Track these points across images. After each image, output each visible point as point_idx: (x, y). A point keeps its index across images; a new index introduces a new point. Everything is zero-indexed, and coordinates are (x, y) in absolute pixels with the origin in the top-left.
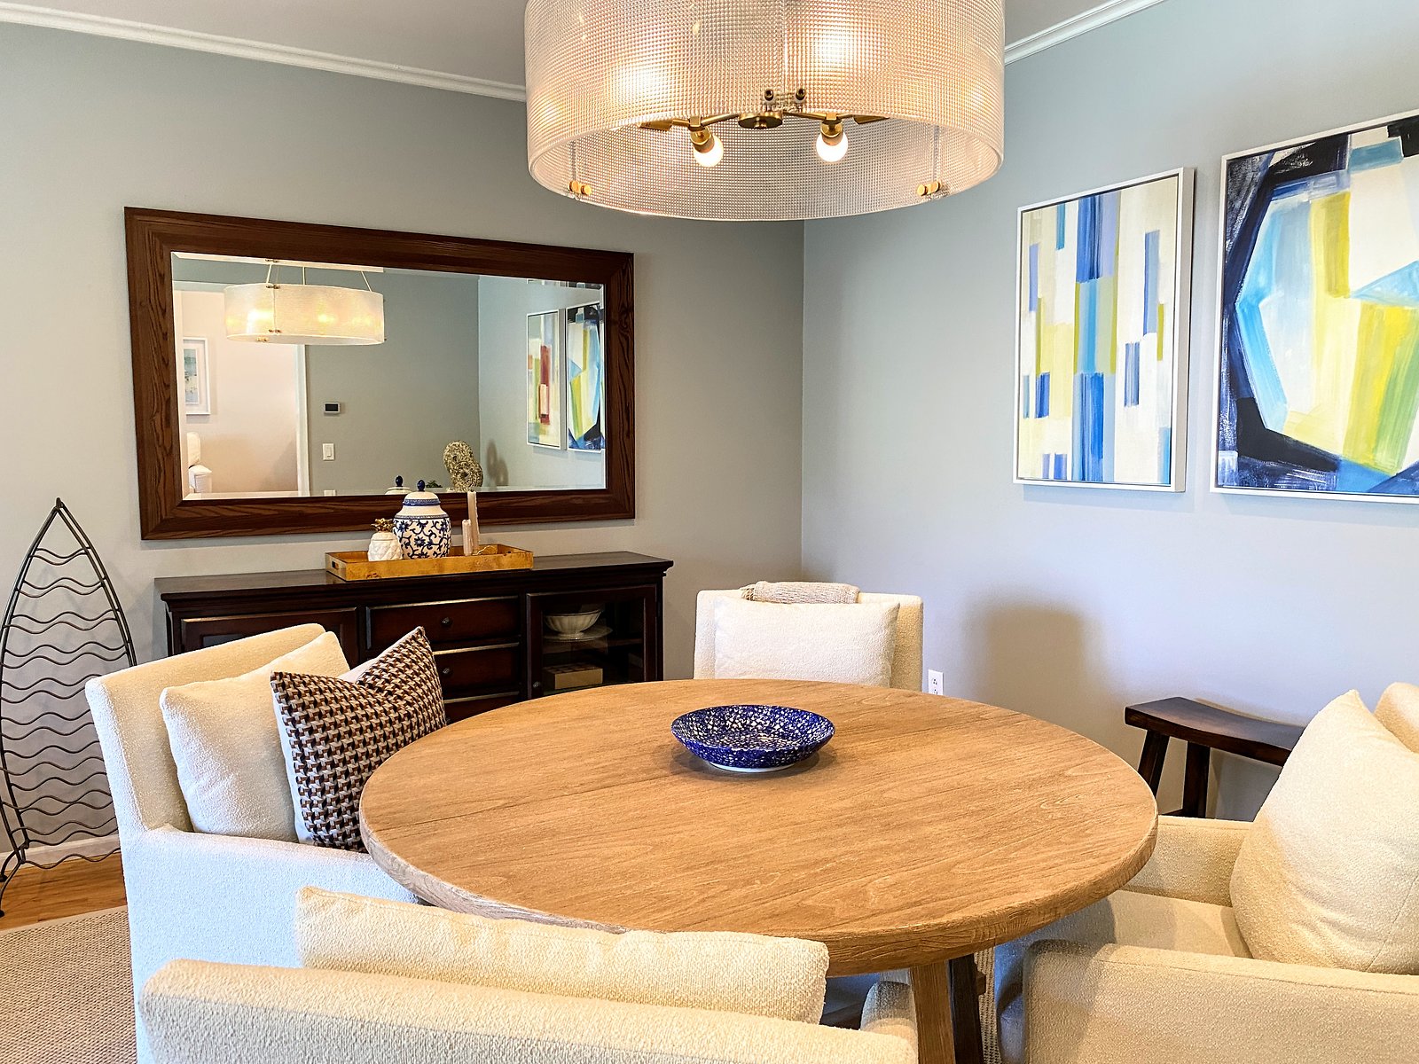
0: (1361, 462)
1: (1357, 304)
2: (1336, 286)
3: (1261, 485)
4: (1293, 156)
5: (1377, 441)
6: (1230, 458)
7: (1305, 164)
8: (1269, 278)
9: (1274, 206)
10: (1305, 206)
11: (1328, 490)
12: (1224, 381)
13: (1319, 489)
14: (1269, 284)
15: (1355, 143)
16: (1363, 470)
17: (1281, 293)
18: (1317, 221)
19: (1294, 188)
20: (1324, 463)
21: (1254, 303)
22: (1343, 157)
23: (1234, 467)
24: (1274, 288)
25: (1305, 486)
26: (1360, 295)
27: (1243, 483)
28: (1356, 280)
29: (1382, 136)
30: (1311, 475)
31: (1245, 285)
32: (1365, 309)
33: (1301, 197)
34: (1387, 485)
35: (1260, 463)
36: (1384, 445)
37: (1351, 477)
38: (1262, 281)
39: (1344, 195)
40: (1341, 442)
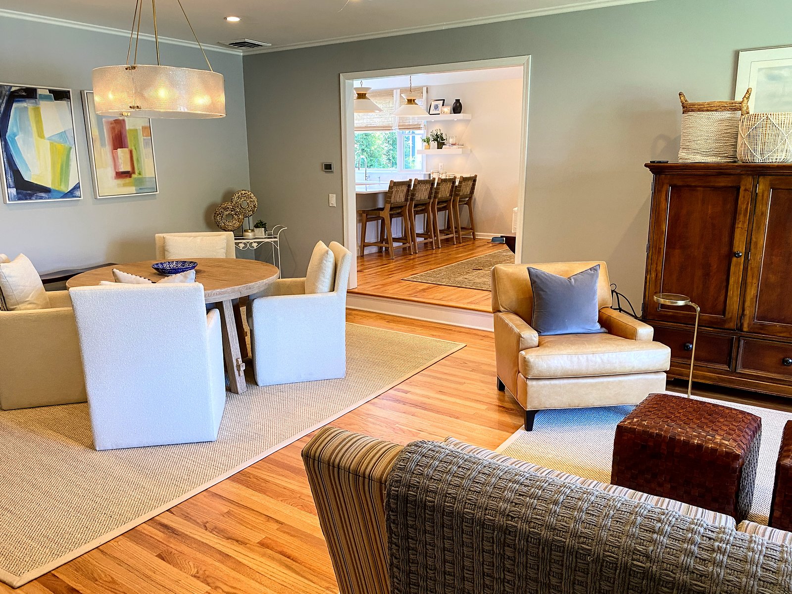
0: (57, 189)
1: (48, 141)
2: (41, 135)
3: (26, 199)
4: (19, 90)
5: (61, 183)
6: (13, 191)
7: (24, 94)
8: (18, 129)
9: (15, 105)
10: (26, 108)
11: (49, 198)
12: (6, 163)
13: (46, 198)
14: (18, 131)
15: (39, 92)
16: (58, 192)
17: (23, 135)
18: (31, 114)
19: (22, 101)
20: (47, 190)
21: (13, 137)
22: (36, 95)
23: (15, 194)
24: (20, 132)
25: (41, 198)
26: (49, 139)
27: (19, 199)
28: (47, 135)
29: (47, 93)
30: (43, 194)
31: (8, 130)
32: (51, 143)
33: (24, 104)
34: (66, 195)
35: (25, 192)
36: (63, 184)
37: (55, 194)
38: (15, 130)
39: (38, 108)
40: (50, 183)
